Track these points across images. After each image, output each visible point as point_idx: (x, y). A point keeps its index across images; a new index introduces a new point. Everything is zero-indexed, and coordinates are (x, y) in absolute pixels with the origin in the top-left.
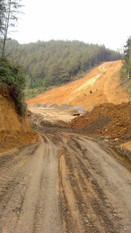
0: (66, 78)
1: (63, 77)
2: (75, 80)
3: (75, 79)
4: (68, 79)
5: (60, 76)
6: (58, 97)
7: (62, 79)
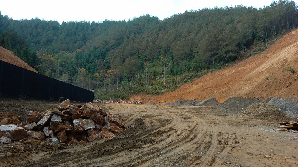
0: (231, 54)
1: (227, 52)
2: (248, 57)
3: (249, 54)
4: (234, 55)
5: (220, 52)
6: (218, 86)
7: (225, 55)
